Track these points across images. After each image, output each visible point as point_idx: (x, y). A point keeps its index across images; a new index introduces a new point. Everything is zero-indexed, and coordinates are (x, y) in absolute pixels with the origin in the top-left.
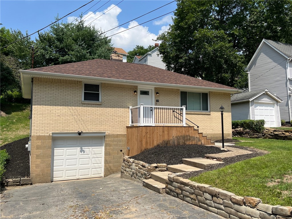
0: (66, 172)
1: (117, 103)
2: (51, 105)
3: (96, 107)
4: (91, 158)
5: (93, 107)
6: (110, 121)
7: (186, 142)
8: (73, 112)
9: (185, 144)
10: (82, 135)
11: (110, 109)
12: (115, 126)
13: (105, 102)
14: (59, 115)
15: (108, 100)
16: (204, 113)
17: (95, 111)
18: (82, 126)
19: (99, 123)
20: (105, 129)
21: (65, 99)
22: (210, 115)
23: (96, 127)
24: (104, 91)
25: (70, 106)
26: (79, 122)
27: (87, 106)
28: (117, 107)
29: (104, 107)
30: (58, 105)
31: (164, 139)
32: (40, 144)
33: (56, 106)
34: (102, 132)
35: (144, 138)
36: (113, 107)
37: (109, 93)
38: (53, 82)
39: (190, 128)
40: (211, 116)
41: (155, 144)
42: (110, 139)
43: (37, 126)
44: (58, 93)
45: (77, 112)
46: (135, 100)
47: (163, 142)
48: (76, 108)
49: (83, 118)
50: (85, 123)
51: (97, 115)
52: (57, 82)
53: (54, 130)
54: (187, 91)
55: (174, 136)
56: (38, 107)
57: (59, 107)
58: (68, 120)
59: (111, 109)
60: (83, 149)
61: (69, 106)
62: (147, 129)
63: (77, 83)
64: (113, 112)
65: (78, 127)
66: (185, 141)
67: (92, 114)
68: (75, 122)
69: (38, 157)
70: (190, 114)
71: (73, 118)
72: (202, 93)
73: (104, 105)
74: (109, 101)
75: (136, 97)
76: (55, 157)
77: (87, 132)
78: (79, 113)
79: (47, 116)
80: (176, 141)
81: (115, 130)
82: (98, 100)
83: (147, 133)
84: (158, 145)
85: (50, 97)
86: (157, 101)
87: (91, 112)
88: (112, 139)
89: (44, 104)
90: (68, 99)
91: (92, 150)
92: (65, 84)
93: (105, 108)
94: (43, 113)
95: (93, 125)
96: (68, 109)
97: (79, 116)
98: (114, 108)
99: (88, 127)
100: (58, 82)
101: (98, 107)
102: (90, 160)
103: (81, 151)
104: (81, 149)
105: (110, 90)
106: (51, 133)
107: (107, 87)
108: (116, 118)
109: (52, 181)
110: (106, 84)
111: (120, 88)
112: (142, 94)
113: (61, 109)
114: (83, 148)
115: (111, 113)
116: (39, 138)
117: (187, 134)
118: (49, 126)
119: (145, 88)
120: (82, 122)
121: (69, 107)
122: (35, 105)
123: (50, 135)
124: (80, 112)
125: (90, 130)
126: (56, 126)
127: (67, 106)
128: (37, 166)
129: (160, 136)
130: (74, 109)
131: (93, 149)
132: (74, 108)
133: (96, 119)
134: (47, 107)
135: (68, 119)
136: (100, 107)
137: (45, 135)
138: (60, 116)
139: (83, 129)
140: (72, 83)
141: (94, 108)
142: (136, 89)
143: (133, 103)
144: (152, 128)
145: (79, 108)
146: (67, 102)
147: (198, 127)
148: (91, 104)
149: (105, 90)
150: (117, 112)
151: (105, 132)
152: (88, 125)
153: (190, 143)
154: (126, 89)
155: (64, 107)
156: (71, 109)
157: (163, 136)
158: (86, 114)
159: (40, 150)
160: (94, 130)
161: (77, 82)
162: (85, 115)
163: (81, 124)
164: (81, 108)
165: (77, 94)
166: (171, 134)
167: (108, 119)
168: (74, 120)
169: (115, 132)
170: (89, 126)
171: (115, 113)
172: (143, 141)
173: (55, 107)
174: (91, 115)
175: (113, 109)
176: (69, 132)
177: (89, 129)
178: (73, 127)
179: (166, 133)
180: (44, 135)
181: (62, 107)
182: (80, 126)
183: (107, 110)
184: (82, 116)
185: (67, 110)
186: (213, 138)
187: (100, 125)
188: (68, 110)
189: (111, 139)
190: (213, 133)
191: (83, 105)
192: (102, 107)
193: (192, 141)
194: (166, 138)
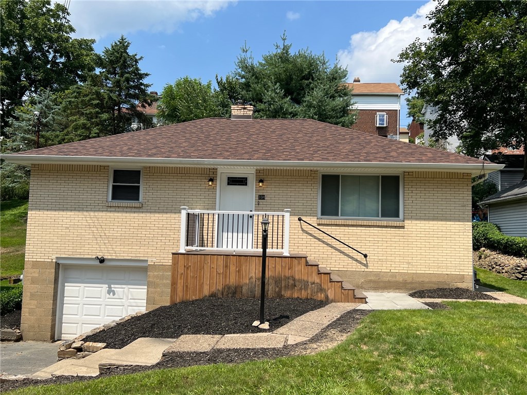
0: (82, 325)
1: (172, 204)
2: (55, 210)
3: (131, 212)
4: (126, 306)
5: (126, 212)
6: (156, 238)
7: (283, 293)
8: (91, 221)
9: (280, 296)
10: (106, 263)
11: (157, 215)
12: (166, 248)
13: (148, 203)
14: (68, 228)
15: (155, 199)
16: (385, 223)
17: (129, 220)
18: (104, 247)
19: (136, 243)
20: (146, 253)
21: (79, 199)
22: (403, 227)
23: (130, 250)
24: (147, 182)
25: (87, 211)
26: (100, 239)
27: (115, 211)
28: (172, 211)
29: (147, 212)
30: (67, 210)
31: (227, 283)
32: (37, 275)
33: (63, 210)
34: (141, 258)
35: (181, 278)
36: (163, 212)
37: (157, 184)
38: (61, 170)
39: (295, 261)
40: (405, 230)
41: (206, 292)
42: (156, 273)
43: (33, 245)
44: (67, 189)
45: (97, 222)
46: (212, 197)
47: (226, 288)
48: (96, 214)
49: (108, 232)
50: (111, 242)
51: (132, 228)
52: (66, 170)
53: (59, 253)
54: (341, 174)
55: (252, 278)
56: (37, 213)
57: (69, 213)
58: (81, 236)
59: (160, 215)
60: (113, 289)
61: (85, 211)
62: (188, 259)
63: (99, 170)
64: (164, 221)
65: (98, 249)
66: (280, 289)
67: (123, 225)
68: (95, 239)
69: (33, 296)
70: (344, 225)
71: (91, 231)
72: (382, 177)
73: (147, 208)
74: (157, 201)
75: (213, 190)
76: (65, 298)
77: (114, 257)
78: (102, 224)
79: (49, 228)
80: (257, 288)
81: (167, 256)
82: (138, 199)
83: (188, 268)
84: (212, 294)
85: (55, 196)
86: (261, 197)
87: (122, 222)
88: (160, 273)
89: (45, 208)
90: (84, 199)
91: (129, 290)
92: (80, 172)
93: (148, 215)
94: (44, 223)
95: (124, 245)
96: (83, 216)
97: (101, 229)
98: (167, 213)
99: (115, 250)
100: (68, 170)
101: (134, 212)
102: (124, 310)
103: (109, 292)
104: (108, 287)
105: (160, 179)
106: (54, 257)
107: (154, 174)
108: (170, 233)
109: (60, 339)
110: (151, 168)
111: (179, 175)
112: (231, 185)
113: (71, 216)
114: (112, 286)
115: (160, 223)
116: (36, 264)
117: (288, 273)
118: (52, 245)
119: (238, 172)
120: (106, 239)
121: (85, 213)
122: (32, 210)
123: (52, 261)
124: (103, 222)
125: (118, 255)
126: (62, 245)
127: (81, 210)
128: (31, 312)
129: (219, 277)
130: (93, 217)
131: (131, 290)
132: (92, 214)
133: (130, 235)
134: (49, 212)
135: (82, 234)
136: (139, 212)
137: (46, 260)
138: (70, 228)
139: (107, 252)
140: (91, 170)
141: (128, 215)
142: (213, 176)
143: (206, 202)
144: (201, 258)
145: (101, 214)
146: (81, 204)
147: (365, 256)
148: (123, 207)
149: (150, 179)
150: (172, 221)
151: (147, 260)
152: (116, 244)
153: (296, 295)
154: (192, 175)
155: (77, 213)
156: (87, 216)
157: (226, 275)
158: (113, 224)
159: (36, 285)
160: (127, 255)
161: (99, 167)
162: (111, 227)
163: (104, 244)
164: (105, 214)
165: (98, 190)
166: (246, 271)
167: (152, 236)
168: (92, 236)
169: (167, 261)
170: (117, 247)
171: (168, 223)
172: (179, 285)
173: (61, 213)
174: (122, 227)
175: (165, 215)
176: (82, 256)
177: (117, 252)
178: (90, 249)
179: (233, 268)
180: (43, 260)
181: (72, 213)
182: (101, 246)
183: (152, 218)
184: (107, 229)
185: (81, 219)
186: (411, 283)
187: (138, 245)
188: (84, 219)
189: (158, 273)
190: (409, 272)
191: (109, 208)
192: (143, 212)
193: (301, 289)
194: (232, 280)
